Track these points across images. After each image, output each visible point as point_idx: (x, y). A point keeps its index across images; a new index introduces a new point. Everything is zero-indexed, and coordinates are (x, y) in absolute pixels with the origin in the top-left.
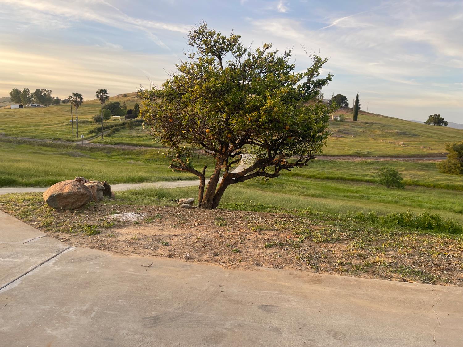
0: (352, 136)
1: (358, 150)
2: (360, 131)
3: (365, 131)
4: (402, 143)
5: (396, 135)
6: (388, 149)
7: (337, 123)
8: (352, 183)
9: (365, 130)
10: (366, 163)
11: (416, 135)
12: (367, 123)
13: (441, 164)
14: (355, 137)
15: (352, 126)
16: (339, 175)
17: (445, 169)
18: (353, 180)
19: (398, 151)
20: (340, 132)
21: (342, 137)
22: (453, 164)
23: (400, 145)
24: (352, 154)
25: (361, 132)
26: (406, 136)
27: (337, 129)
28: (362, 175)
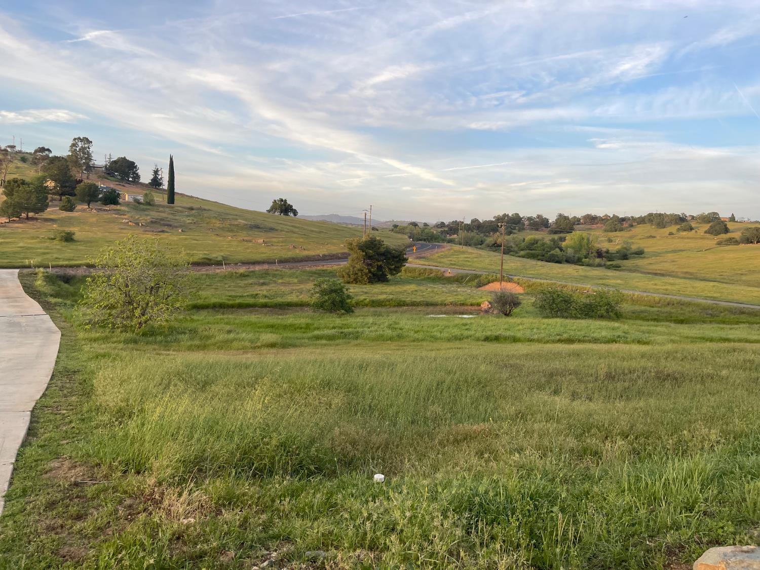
0: (180, 231)
1: (205, 254)
2: (188, 221)
3: (197, 221)
4: (262, 241)
5: (246, 228)
6: (248, 251)
7: (142, 206)
8: (241, 311)
9: (195, 220)
10: (237, 275)
11: (272, 229)
12: (191, 209)
13: (343, 271)
14: (185, 232)
15: (172, 213)
16: (213, 300)
17: (350, 277)
18: (240, 306)
19: (263, 253)
20: (155, 222)
21: (163, 231)
22: (358, 270)
23: (260, 244)
24: (200, 261)
25: (191, 223)
26: (260, 230)
27: (149, 218)
28: (247, 296)
